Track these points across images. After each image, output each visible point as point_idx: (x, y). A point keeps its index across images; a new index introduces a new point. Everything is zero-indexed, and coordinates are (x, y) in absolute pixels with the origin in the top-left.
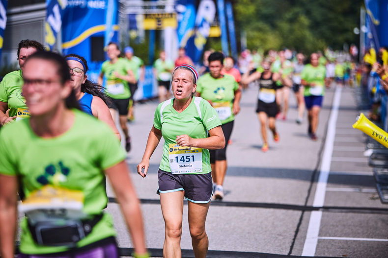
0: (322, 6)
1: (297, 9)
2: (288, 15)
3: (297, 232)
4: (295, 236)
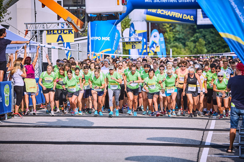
1: (197, 34)
2: (192, 39)
3: (207, 125)
4: (207, 126)
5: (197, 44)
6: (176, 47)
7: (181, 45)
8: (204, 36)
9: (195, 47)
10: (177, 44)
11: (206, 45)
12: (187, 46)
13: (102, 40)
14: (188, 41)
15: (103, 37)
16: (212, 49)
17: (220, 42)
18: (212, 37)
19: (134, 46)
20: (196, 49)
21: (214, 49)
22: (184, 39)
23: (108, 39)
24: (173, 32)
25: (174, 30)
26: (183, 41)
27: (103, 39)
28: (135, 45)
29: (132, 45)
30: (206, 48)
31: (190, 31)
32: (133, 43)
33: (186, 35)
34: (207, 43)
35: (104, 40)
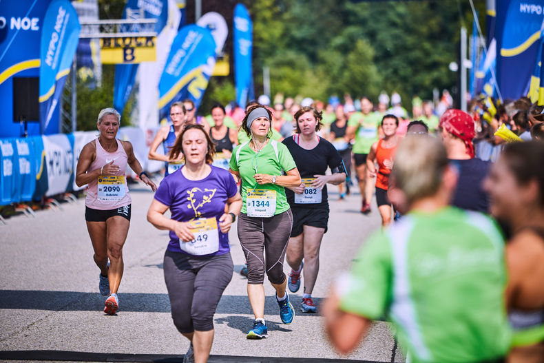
0: (393, 24)
1: (352, 30)
2: (338, 41)
5: (352, 57)
6: (291, 64)
7: (303, 60)
8: (372, 36)
9: (345, 67)
10: (292, 55)
11: (376, 60)
12: (323, 62)
13: (12, 27)
14: (326, 49)
15: (13, 20)
16: (396, 72)
17: (417, 54)
18: (396, 37)
19: (129, 52)
20: (346, 74)
21: (402, 72)
22: (313, 42)
23: (33, 24)
24: (283, 21)
25: (286, 16)
26: (311, 49)
27: (16, 24)
28: (133, 49)
29: (125, 49)
30: (379, 71)
31: (332, 18)
32: (127, 41)
33: (321, 32)
34: (380, 54)
35: (18, 28)
